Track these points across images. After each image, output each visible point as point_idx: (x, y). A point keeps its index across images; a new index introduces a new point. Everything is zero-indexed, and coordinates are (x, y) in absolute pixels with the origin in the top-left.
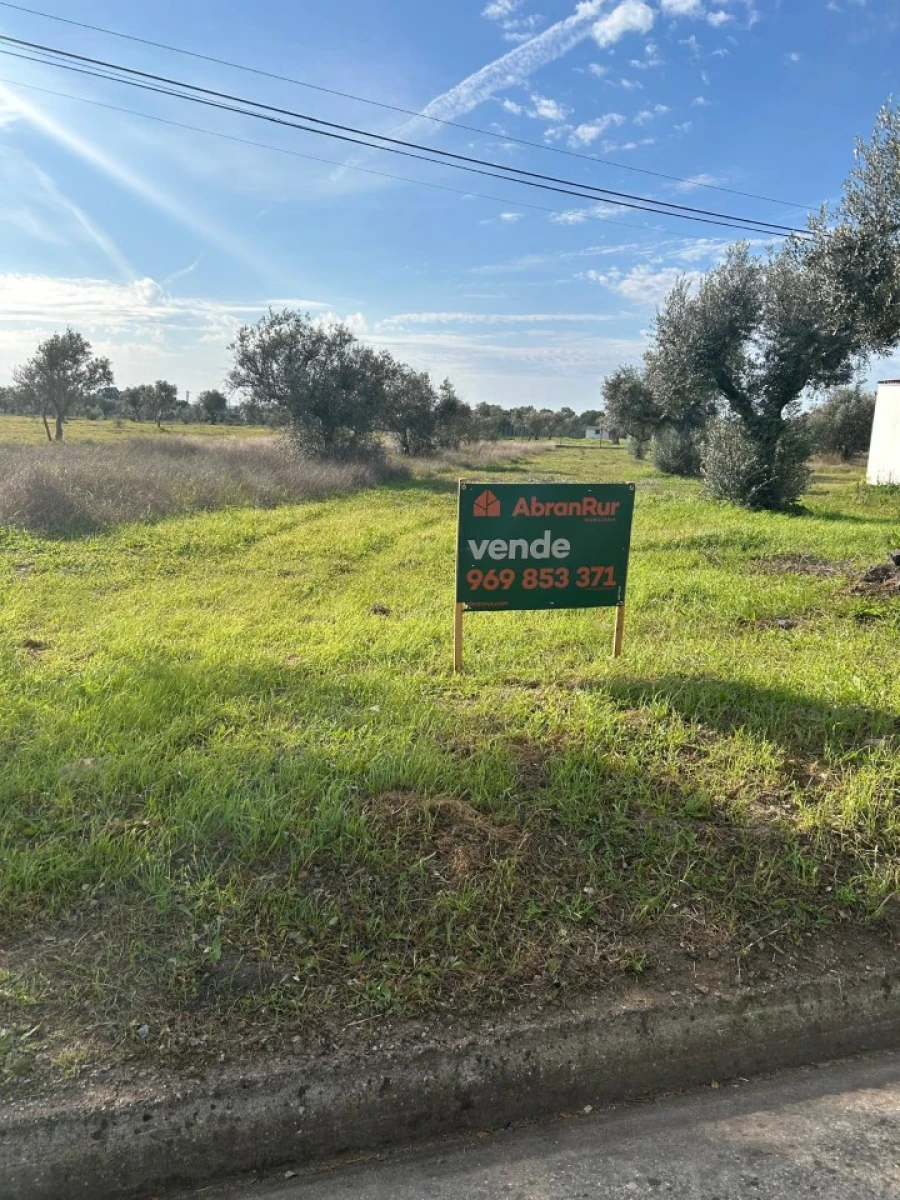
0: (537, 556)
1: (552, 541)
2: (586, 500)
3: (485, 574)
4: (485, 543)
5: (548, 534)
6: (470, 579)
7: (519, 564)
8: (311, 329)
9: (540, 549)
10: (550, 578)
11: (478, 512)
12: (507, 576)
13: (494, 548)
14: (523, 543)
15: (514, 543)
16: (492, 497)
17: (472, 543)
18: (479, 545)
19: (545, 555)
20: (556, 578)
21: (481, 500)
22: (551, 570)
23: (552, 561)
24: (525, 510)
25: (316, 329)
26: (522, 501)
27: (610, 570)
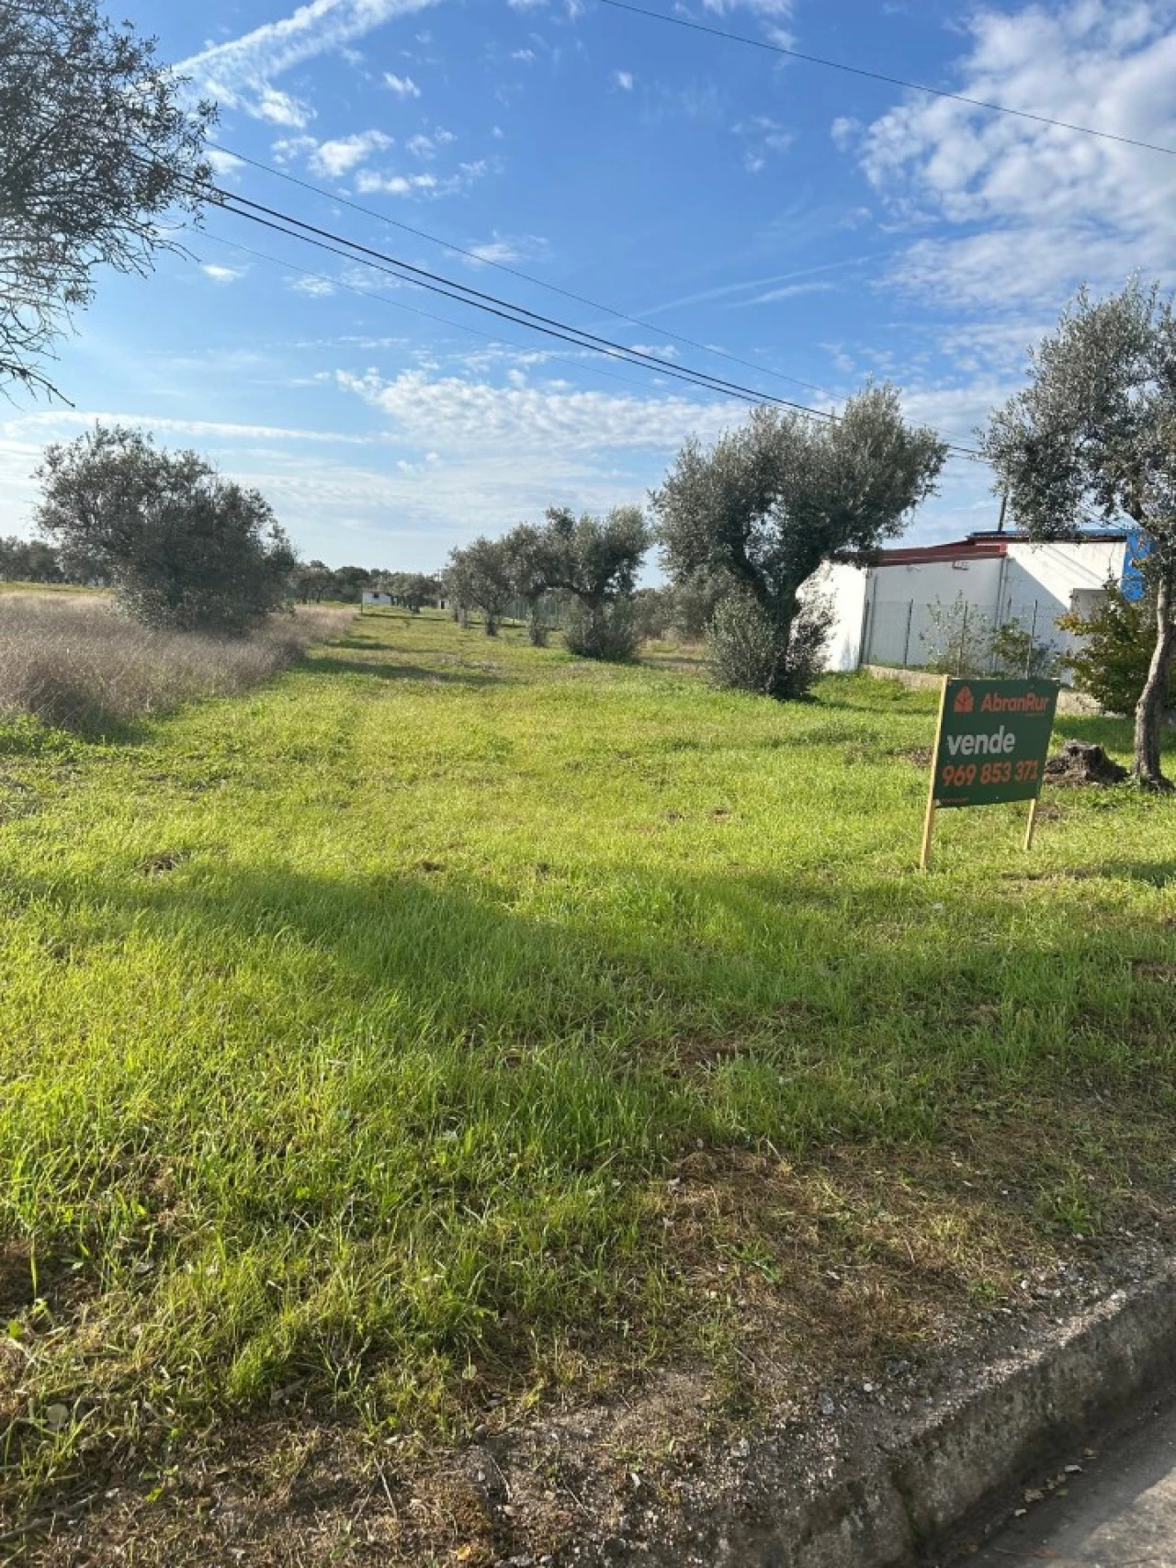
0: (993, 751)
1: (1005, 734)
2: (1029, 695)
3: (956, 769)
4: (959, 738)
5: (1002, 728)
6: (944, 775)
7: (981, 759)
8: (151, 454)
9: (995, 744)
10: (999, 772)
11: (958, 708)
12: (971, 771)
13: (964, 744)
14: (984, 737)
15: (979, 738)
16: (969, 693)
17: (950, 738)
18: (955, 740)
19: (998, 750)
20: (1003, 771)
21: (960, 696)
22: (999, 765)
23: (1002, 757)
24: (989, 707)
25: (158, 455)
26: (988, 697)
27: (1036, 763)
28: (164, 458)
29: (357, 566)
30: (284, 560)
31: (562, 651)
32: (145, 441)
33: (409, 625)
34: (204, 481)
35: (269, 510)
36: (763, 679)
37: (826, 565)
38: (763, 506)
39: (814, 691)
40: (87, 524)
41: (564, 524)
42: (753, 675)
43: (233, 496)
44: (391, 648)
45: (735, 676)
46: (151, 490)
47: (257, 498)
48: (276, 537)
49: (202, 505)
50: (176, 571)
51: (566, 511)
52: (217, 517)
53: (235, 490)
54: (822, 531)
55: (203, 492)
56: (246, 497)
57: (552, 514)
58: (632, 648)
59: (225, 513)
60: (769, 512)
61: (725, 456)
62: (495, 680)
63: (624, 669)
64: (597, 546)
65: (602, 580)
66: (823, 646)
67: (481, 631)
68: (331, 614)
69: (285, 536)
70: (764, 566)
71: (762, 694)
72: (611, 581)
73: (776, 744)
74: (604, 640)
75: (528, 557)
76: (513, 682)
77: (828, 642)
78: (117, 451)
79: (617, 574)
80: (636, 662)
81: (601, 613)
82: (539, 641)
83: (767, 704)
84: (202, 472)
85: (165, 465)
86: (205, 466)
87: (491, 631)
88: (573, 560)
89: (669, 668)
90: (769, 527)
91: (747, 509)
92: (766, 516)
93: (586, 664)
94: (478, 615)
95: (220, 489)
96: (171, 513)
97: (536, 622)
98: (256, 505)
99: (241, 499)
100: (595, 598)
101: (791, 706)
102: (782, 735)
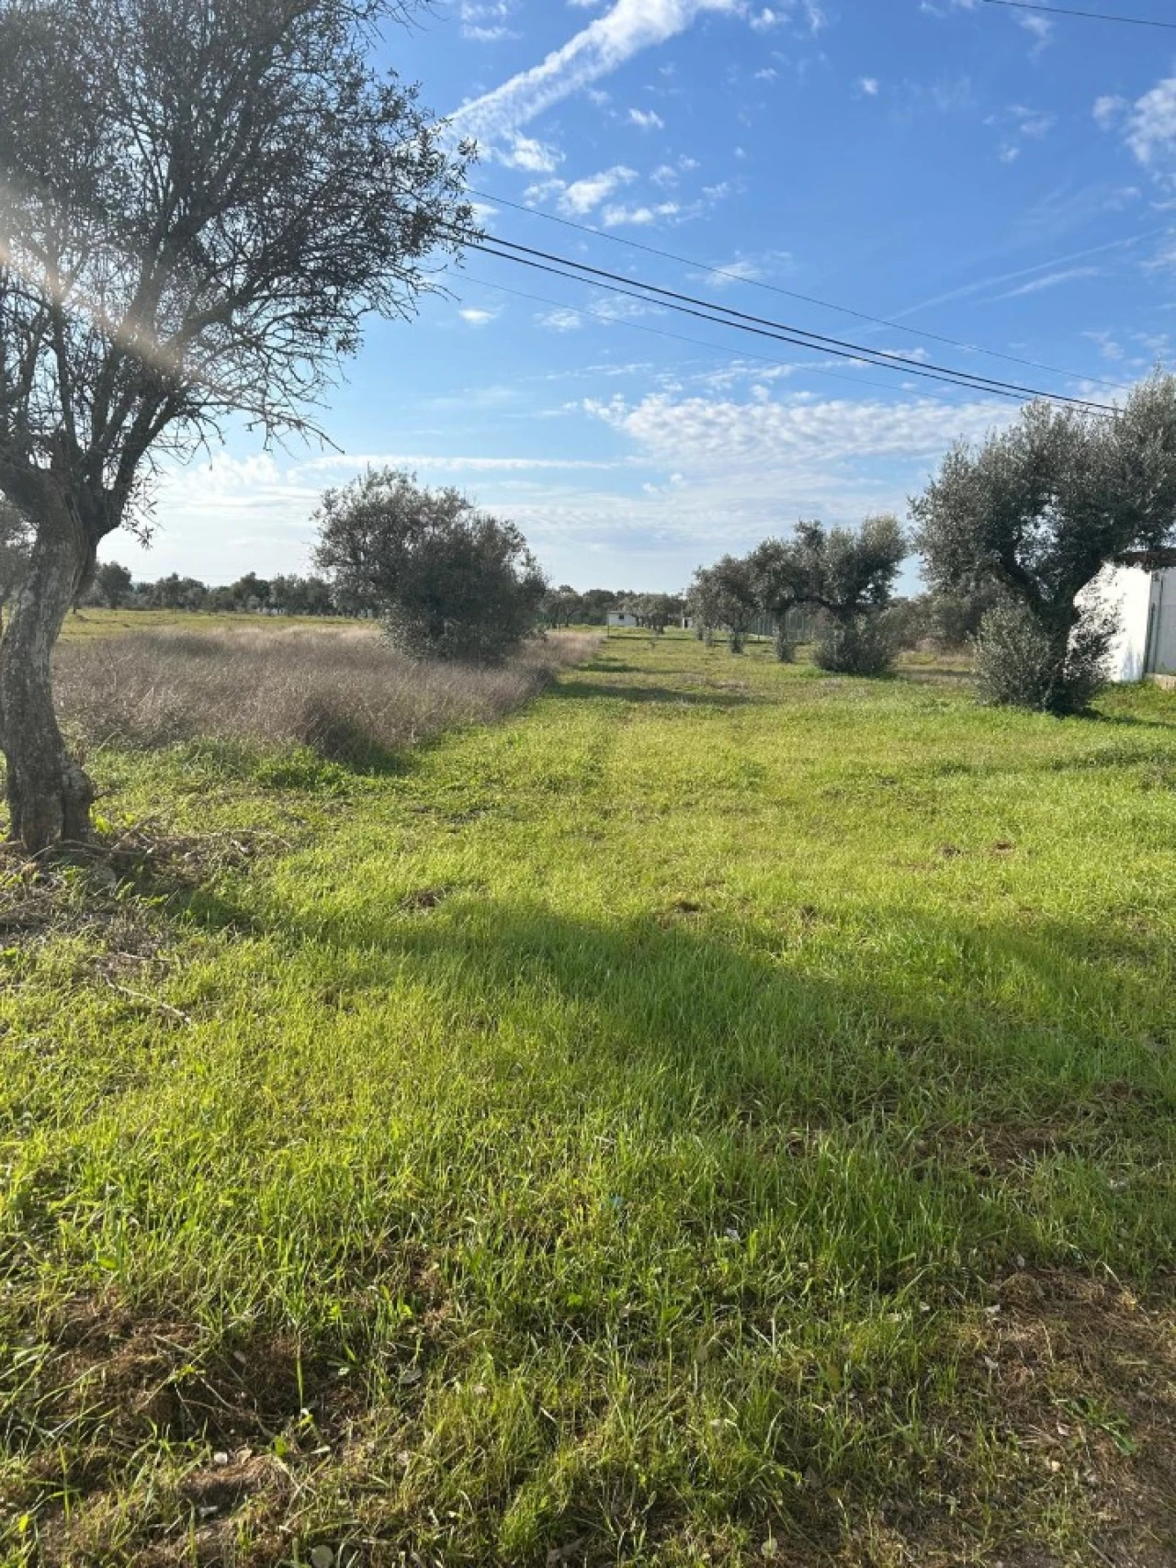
8: (415, 492)
25: (421, 493)
28: (426, 496)
29: (603, 588)
30: (535, 587)
31: (811, 666)
32: (410, 480)
33: (654, 646)
34: (463, 515)
35: (523, 540)
36: (1038, 694)
37: (1108, 568)
38: (1036, 508)
39: (1095, 704)
40: (358, 563)
41: (814, 537)
42: (1026, 689)
43: (489, 528)
44: (638, 670)
45: (1005, 690)
46: (414, 526)
47: (511, 529)
48: (528, 565)
49: (460, 537)
50: (437, 602)
51: (817, 523)
52: (474, 549)
53: (492, 522)
54: (1104, 532)
55: (462, 525)
56: (502, 529)
57: (802, 527)
58: (887, 662)
59: (481, 544)
60: (1044, 515)
61: (994, 458)
62: (742, 700)
63: (879, 684)
64: (848, 559)
65: (853, 590)
66: (1106, 656)
67: (726, 648)
68: (578, 638)
69: (536, 564)
70: (1036, 572)
71: (1039, 710)
72: (863, 593)
73: (1058, 766)
74: (856, 654)
75: (776, 573)
76: (760, 701)
77: (1112, 652)
78: (385, 492)
79: (870, 586)
80: (891, 676)
81: (854, 626)
82: (786, 656)
83: (1043, 720)
84: (461, 507)
85: (428, 502)
86: (464, 501)
87: (737, 648)
88: (823, 573)
89: (928, 682)
90: (1042, 530)
91: (1018, 512)
92: (1039, 518)
93: (837, 680)
94: (723, 633)
95: (479, 522)
96: (432, 547)
97: (783, 637)
98: (511, 536)
99: (497, 531)
100: (847, 611)
101: (1070, 721)
102: (1065, 756)
